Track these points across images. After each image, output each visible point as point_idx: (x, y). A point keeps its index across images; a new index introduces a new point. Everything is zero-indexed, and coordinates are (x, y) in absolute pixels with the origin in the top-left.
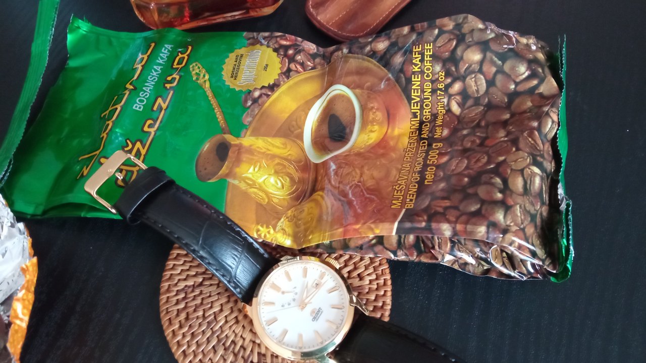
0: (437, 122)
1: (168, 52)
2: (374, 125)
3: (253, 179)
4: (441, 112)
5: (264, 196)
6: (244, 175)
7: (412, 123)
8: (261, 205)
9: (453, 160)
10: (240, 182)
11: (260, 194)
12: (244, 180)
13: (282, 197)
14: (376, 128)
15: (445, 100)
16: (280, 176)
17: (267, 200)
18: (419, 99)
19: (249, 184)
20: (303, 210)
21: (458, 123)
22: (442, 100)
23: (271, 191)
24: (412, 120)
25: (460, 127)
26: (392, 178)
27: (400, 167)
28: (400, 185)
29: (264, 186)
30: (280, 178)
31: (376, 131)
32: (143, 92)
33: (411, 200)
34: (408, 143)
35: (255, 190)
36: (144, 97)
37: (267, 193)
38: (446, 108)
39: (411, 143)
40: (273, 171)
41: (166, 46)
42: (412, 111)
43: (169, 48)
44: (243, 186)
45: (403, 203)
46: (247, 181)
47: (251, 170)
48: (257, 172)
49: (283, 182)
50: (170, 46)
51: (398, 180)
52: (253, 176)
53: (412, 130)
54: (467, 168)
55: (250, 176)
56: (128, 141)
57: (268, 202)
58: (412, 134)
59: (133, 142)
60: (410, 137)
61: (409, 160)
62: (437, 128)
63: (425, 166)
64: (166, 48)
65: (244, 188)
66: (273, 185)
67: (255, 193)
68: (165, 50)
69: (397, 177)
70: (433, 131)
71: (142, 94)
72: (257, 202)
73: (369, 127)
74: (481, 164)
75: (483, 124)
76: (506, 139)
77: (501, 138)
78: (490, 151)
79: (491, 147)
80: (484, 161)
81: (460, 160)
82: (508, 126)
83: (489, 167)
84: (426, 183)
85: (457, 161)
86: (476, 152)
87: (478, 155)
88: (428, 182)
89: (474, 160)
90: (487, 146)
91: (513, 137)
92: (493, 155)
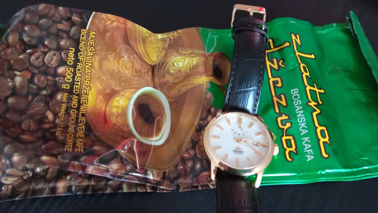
0: (66, 106)
1: (307, 152)
2: (116, 112)
3: (191, 58)
4: (62, 115)
5: (182, 52)
6: (198, 57)
8: (182, 46)
9: (54, 66)
10: (198, 52)
11: (184, 52)
12: (196, 55)
13: (171, 58)
14: (114, 110)
15: (57, 121)
16: (177, 70)
17: (179, 50)
18: (79, 124)
19: (193, 54)
20: (157, 57)
21: (49, 103)
22: (60, 122)
23: (179, 57)
24: (86, 113)
25: (48, 99)
26: (97, 58)
27: (92, 69)
28: (91, 51)
29: (184, 58)
30: (176, 69)
31: (114, 107)
32: (300, 104)
33: (83, 36)
35: (188, 52)
36: (297, 101)
37: (181, 54)
38: (57, 116)
40: (182, 70)
41: (313, 157)
42: (85, 118)
43: (309, 156)
44: (196, 51)
45: (88, 35)
46: (195, 55)
47: (195, 63)
48: (191, 63)
49: (174, 68)
50: (309, 159)
51: (93, 56)
52: (192, 60)
53: (86, 105)
54: (45, 54)
55: (194, 59)
56: (284, 66)
57: (178, 50)
58: (85, 102)
59: (280, 68)
61: (87, 77)
62: (66, 101)
63: (75, 66)
64: (311, 155)
65: (195, 50)
66: (179, 61)
67: (187, 51)
68: (310, 152)
69: (93, 59)
70: (68, 98)
71: (299, 102)
72: (184, 47)
73: (120, 111)
74: (36, 54)
75: (30, 97)
76: (16, 72)
77: (19, 76)
78: (28, 65)
79: (27, 69)
80: (33, 58)
81: (49, 64)
82: (12, 87)
83: (30, 50)
84: (74, 49)
85: (51, 63)
86: (37, 68)
87: (37, 63)
88: (72, 50)
89: (40, 60)
90: (30, 71)
91: (11, 72)
92: (26, 61)
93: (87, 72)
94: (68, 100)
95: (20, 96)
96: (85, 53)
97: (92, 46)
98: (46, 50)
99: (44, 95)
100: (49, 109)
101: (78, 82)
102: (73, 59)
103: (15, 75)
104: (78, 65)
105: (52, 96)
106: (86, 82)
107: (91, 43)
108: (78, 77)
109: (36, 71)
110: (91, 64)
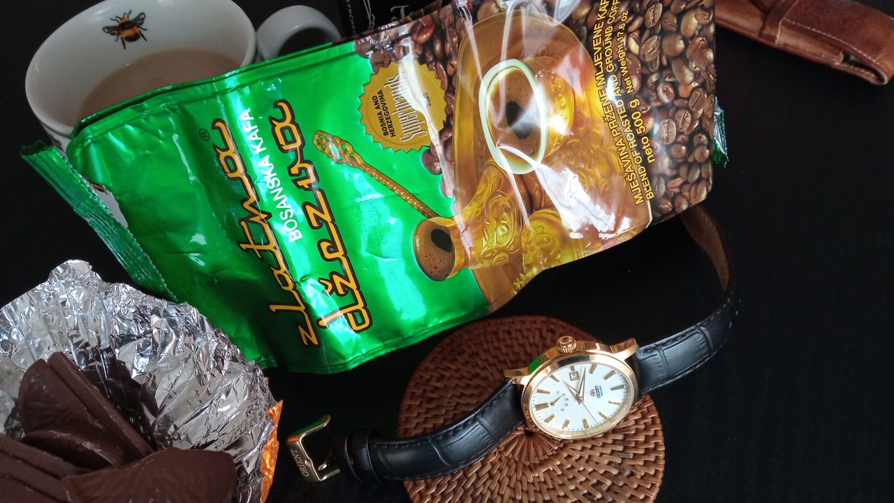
0: (622, 71)
2: (560, 98)
4: (621, 55)
5: (505, 254)
7: (597, 78)
9: (660, 123)
13: (513, 239)
14: (564, 100)
15: (624, 40)
16: (501, 220)
17: (508, 256)
18: (600, 48)
21: (642, 65)
22: (621, 41)
24: (596, 74)
25: (646, 72)
26: (619, 170)
27: (616, 148)
28: (630, 173)
29: (500, 245)
31: (565, 105)
33: (648, 188)
34: (603, 107)
35: (497, 257)
37: (505, 249)
38: (626, 49)
39: (606, 106)
42: (595, 65)
45: (644, 195)
48: (489, 239)
51: (625, 169)
52: (489, 246)
53: (599, 88)
54: (679, 133)
60: (601, 98)
61: (617, 134)
62: (626, 79)
63: (638, 138)
66: (504, 236)
69: (622, 164)
70: (624, 86)
73: (557, 103)
74: (688, 125)
75: (665, 62)
76: (697, 84)
77: (691, 83)
78: (690, 105)
79: (688, 99)
80: (689, 119)
81: (668, 123)
82: (690, 62)
83: (695, 127)
84: (650, 162)
85: (666, 125)
86: (678, 109)
87: (682, 113)
88: (650, 159)
89: (681, 121)
90: (684, 99)
91: (701, 81)
92: (694, 110)
93: (620, 141)
94: (624, 83)
95: (675, 58)
96: (635, 166)
97: (631, 182)
98: (679, 139)
99: (652, 73)
100: (638, 56)
101: (624, 119)
102: (644, 148)
103: (695, 80)
104: (635, 143)
105: (644, 79)
106: (614, 127)
107: (635, 186)
108: (627, 126)
109: (677, 103)
110: (621, 155)
